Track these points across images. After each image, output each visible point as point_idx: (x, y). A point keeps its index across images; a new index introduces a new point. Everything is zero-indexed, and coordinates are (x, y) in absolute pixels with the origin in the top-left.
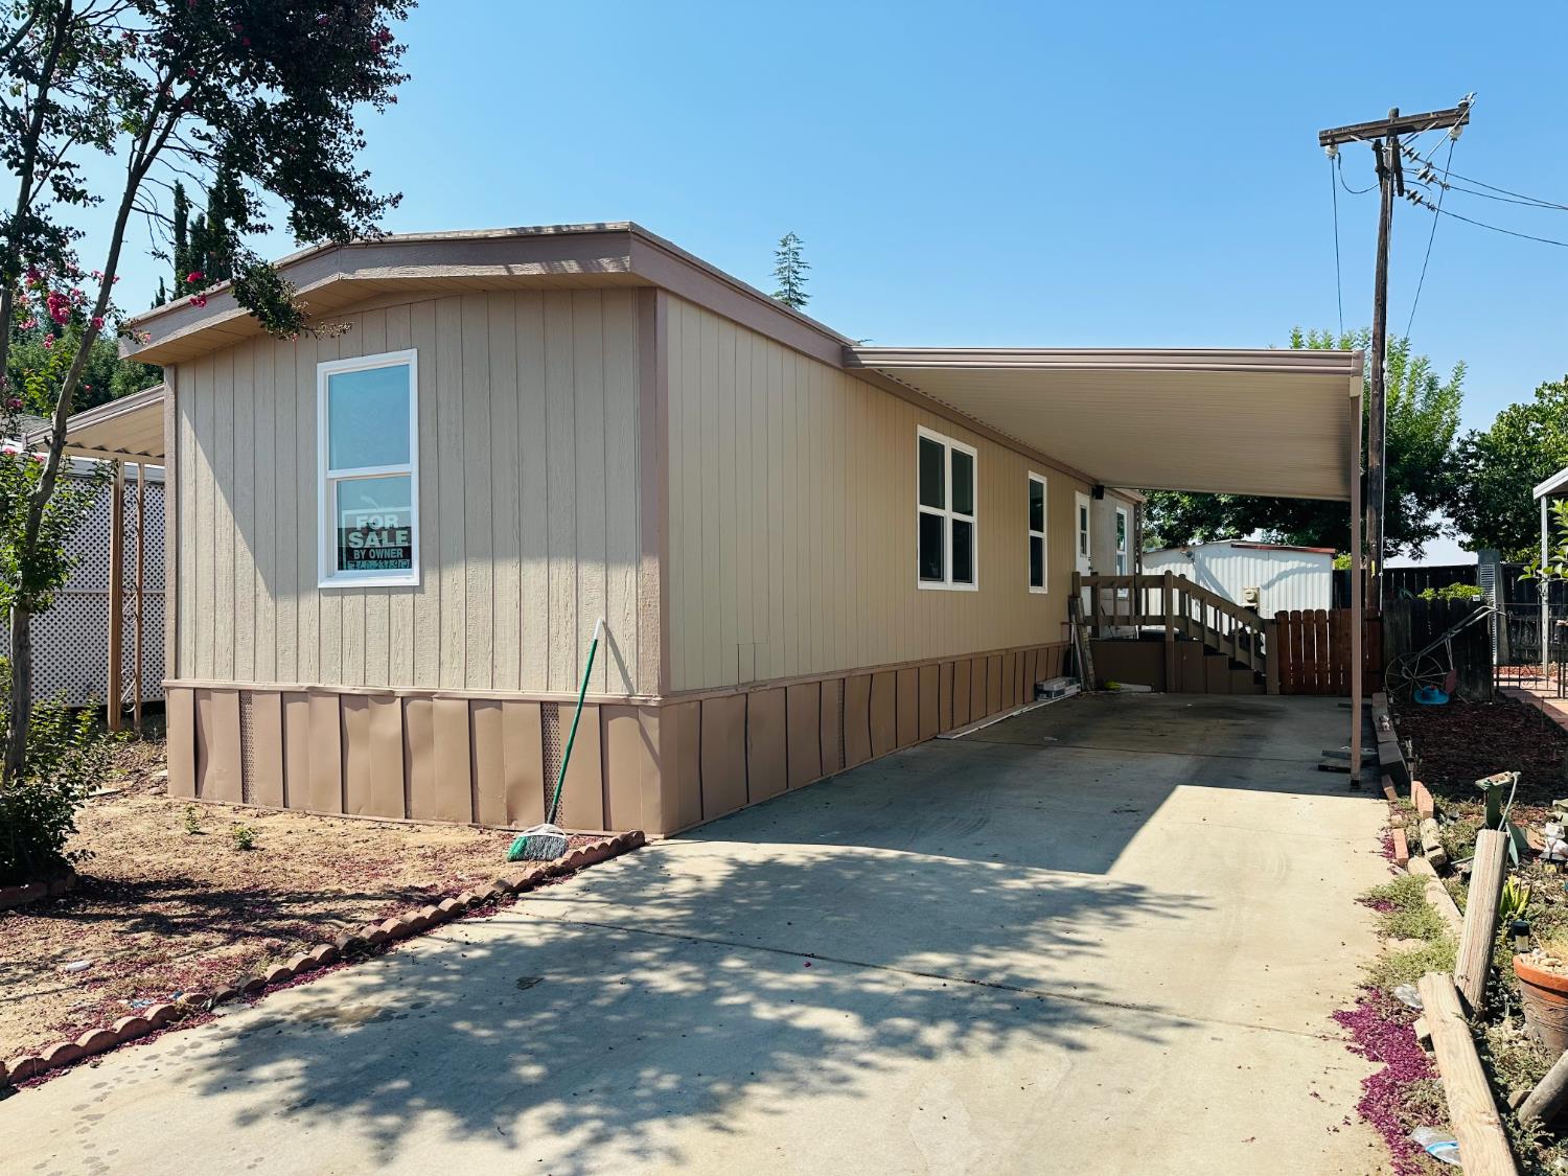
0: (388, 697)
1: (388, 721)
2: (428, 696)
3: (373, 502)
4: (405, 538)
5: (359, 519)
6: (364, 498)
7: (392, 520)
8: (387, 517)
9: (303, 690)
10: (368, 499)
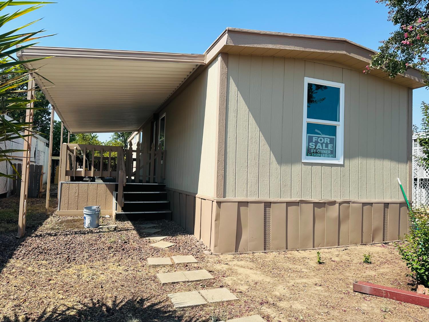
0: (333, 203)
1: (333, 212)
2: (348, 202)
3: (320, 133)
4: (332, 147)
5: (314, 138)
6: (316, 131)
7: (327, 140)
8: (325, 139)
9: (297, 201)
10: (319, 132)
